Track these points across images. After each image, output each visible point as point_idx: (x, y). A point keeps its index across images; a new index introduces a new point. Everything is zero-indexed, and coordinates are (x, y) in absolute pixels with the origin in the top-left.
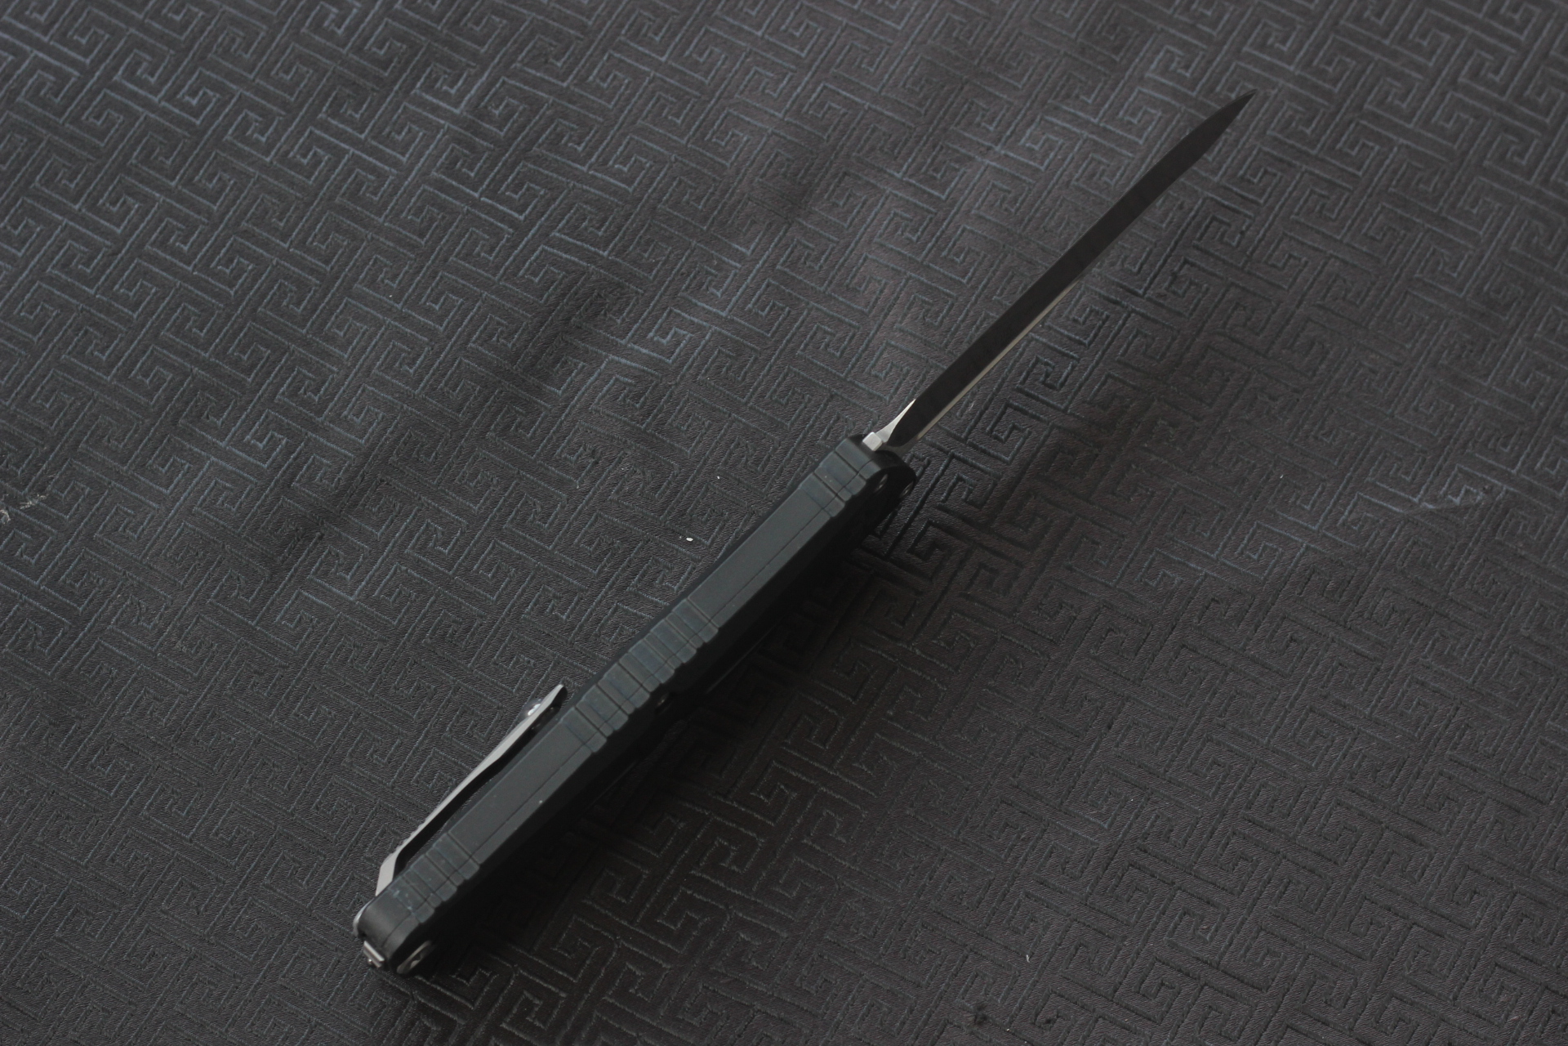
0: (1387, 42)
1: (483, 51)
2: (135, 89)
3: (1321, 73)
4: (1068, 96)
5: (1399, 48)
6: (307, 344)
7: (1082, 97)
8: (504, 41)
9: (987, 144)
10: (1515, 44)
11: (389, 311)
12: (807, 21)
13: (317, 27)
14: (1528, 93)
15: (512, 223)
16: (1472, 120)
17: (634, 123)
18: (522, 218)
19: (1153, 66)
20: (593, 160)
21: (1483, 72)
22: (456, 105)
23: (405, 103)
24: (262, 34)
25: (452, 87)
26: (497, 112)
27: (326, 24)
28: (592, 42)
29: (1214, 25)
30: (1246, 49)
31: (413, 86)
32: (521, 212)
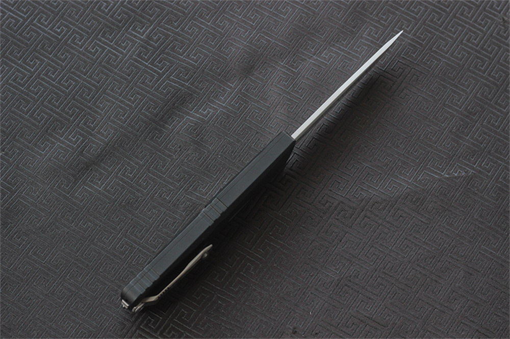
0: (441, 29)
1: (152, 19)
2: (40, 26)
3: (419, 38)
4: (338, 41)
5: (445, 31)
6: (90, 108)
7: (342, 42)
8: (159, 16)
9: (311, 55)
10: (482, 31)
11: (117, 99)
12: (256, 14)
13: (99, 9)
14: (485, 47)
15: (158, 73)
16: (467, 55)
17: (199, 43)
18: (161, 72)
19: (365, 33)
20: (185, 54)
21: (471, 40)
22: (142, 36)
23: (126, 34)
24: (82, 10)
25: (141, 30)
26: (155, 38)
27: (102, 8)
28: (187, 17)
29: (386, 21)
30: (395, 29)
31: (129, 29)
32: (161, 70)
